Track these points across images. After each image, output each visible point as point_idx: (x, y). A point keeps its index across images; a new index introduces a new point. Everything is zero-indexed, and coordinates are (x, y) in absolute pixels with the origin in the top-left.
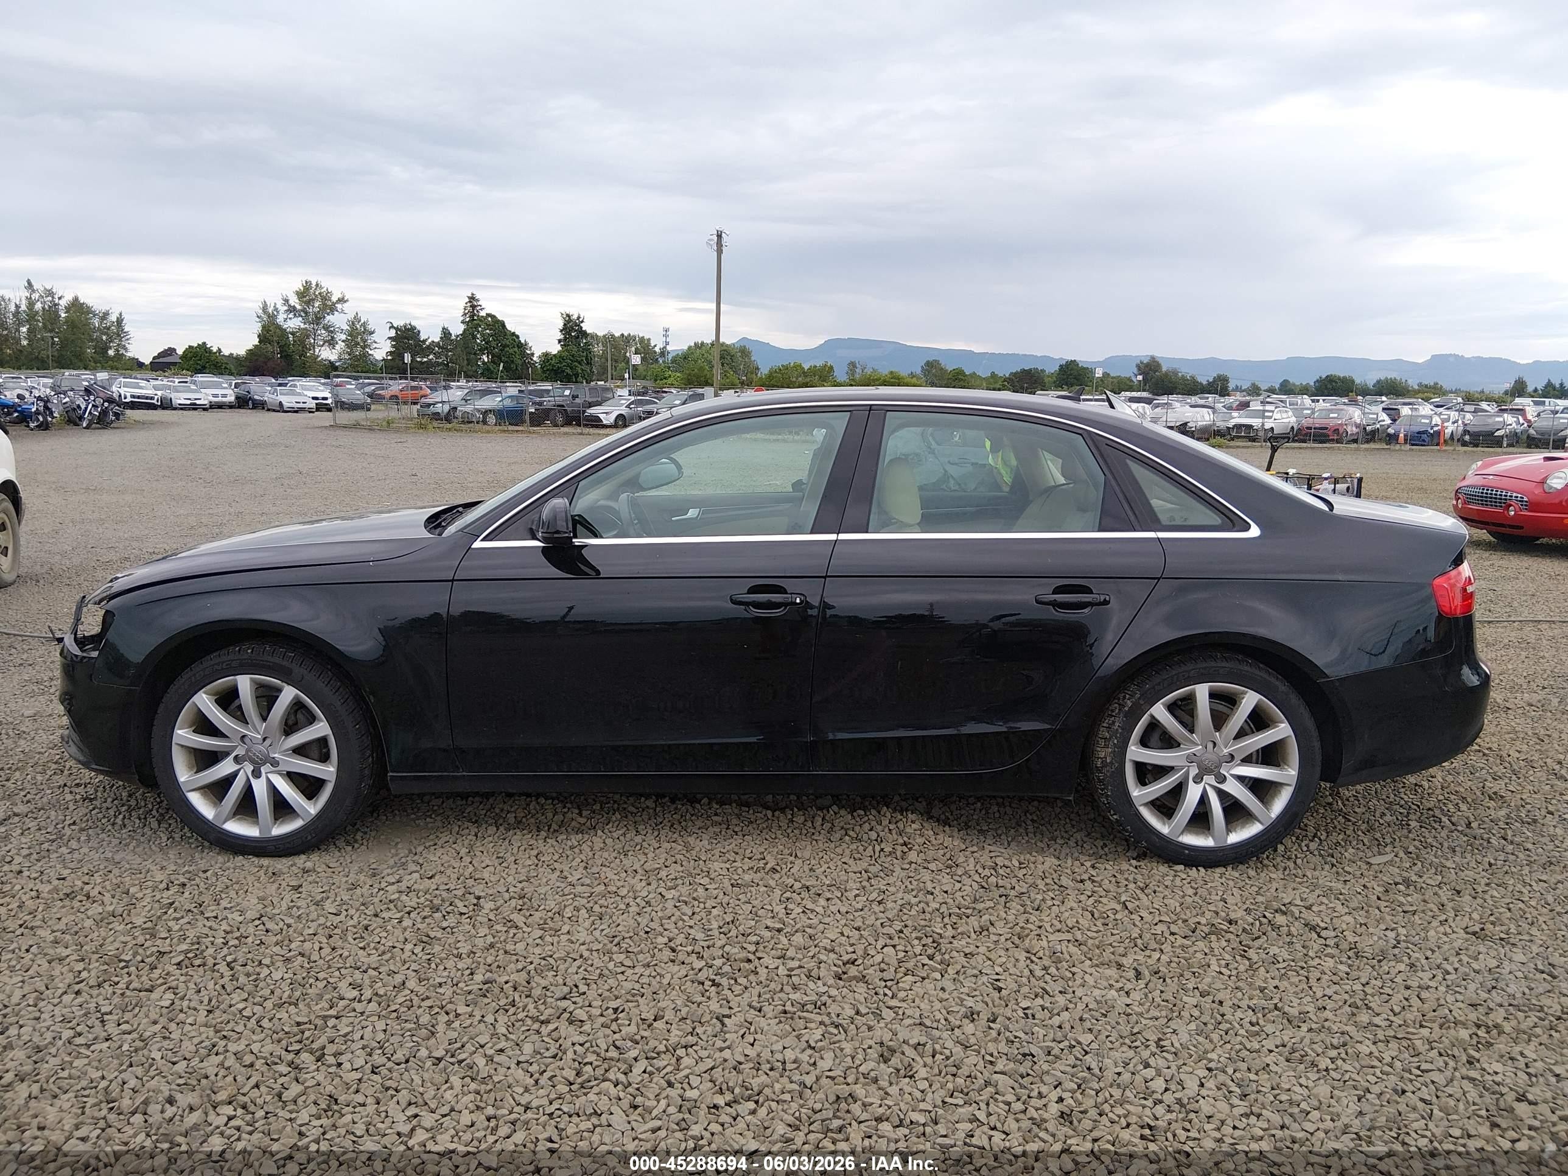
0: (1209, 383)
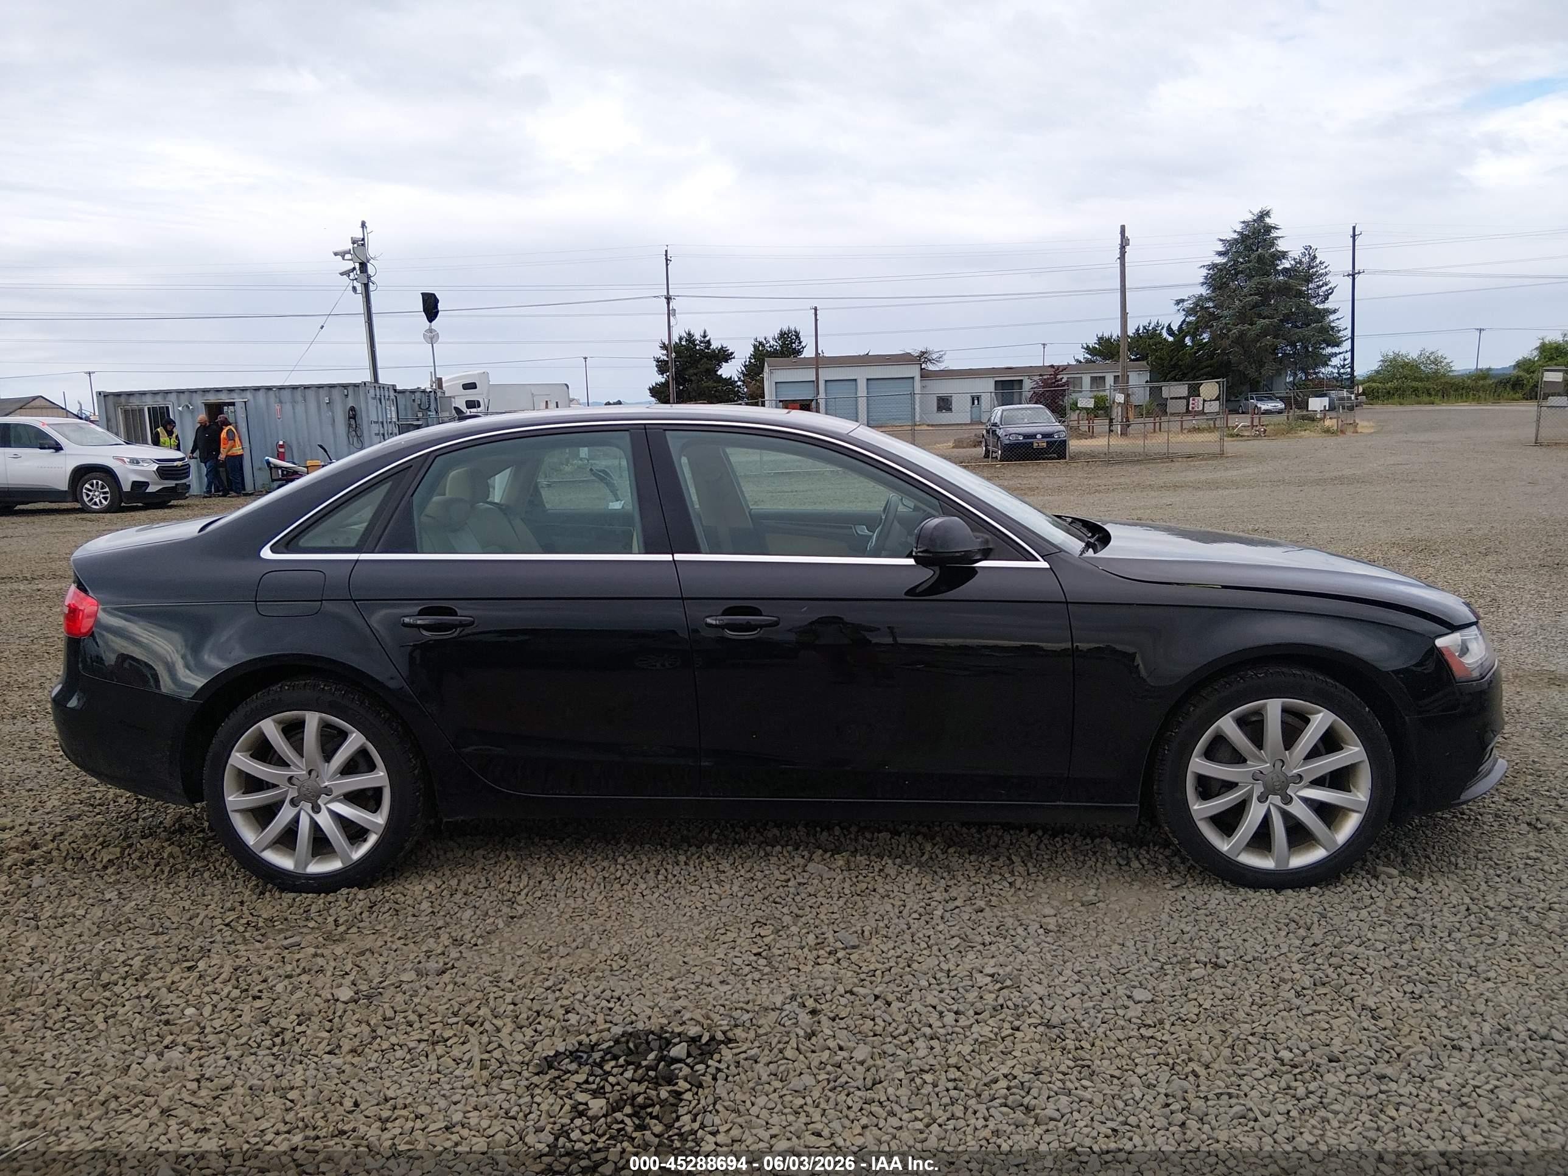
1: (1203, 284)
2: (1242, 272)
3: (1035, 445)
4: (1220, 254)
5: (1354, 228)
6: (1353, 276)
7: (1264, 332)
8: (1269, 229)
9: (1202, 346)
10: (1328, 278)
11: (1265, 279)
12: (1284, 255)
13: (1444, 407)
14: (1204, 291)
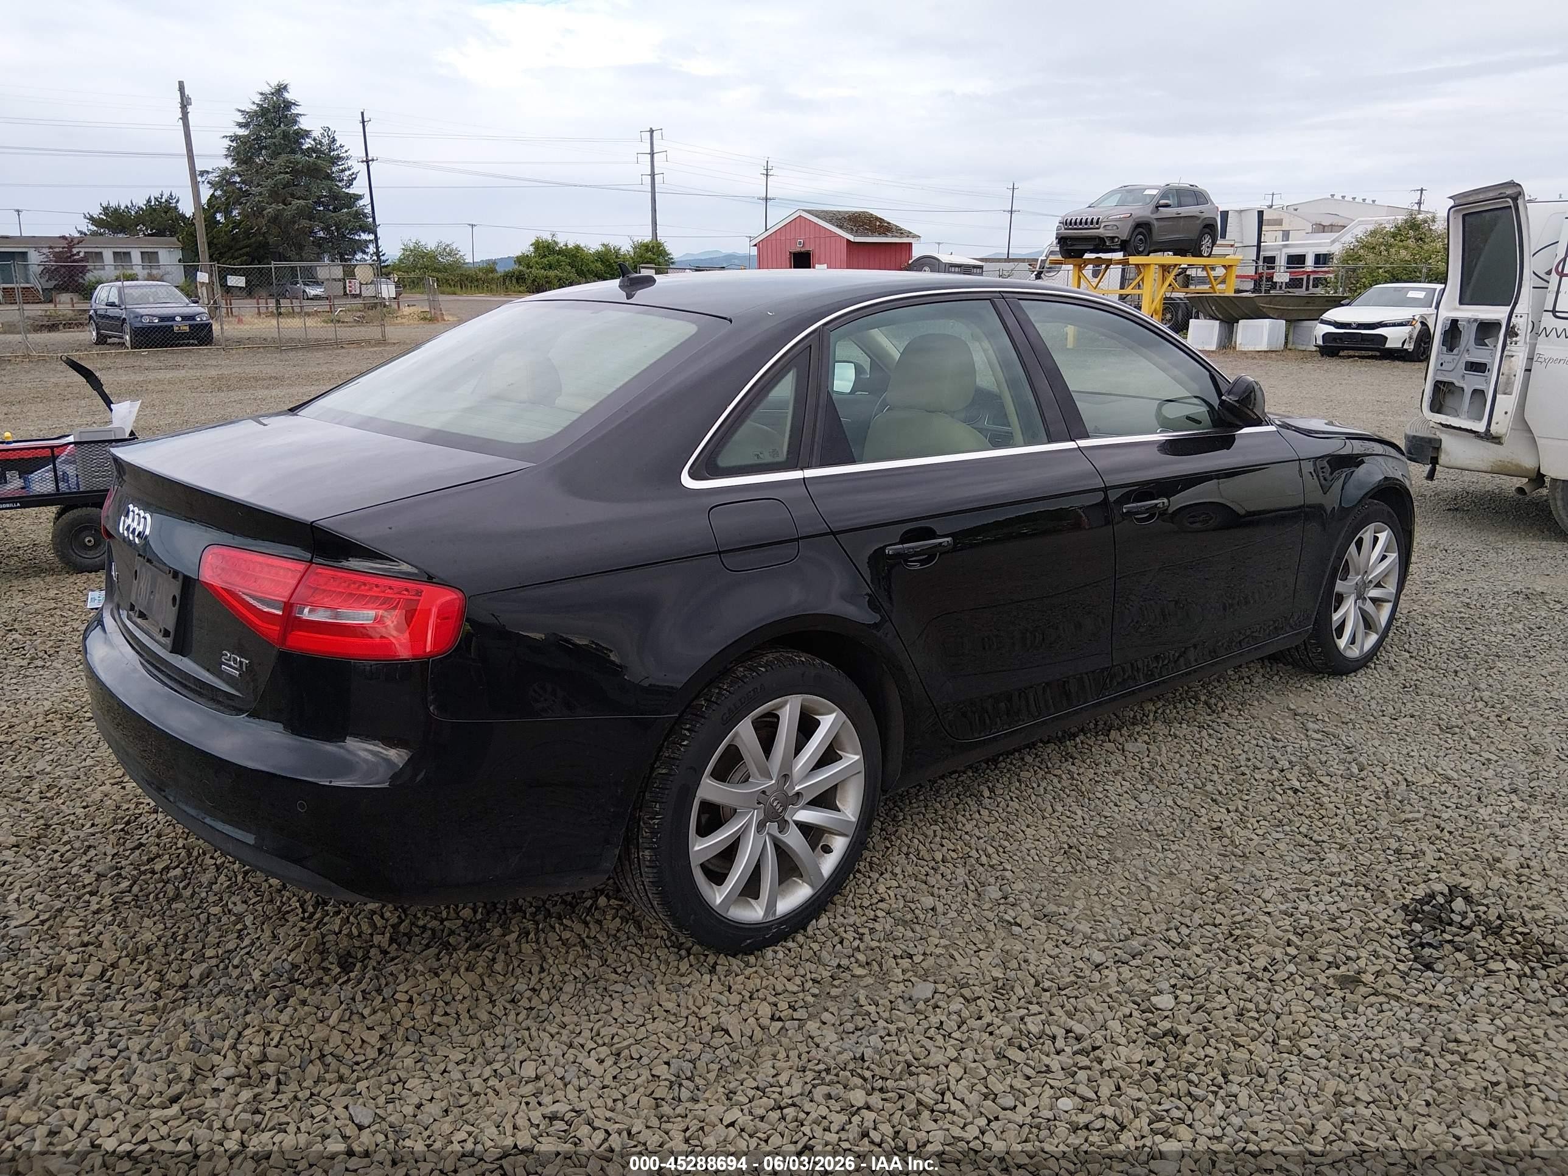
1: (227, 156)
2: (265, 148)
3: (176, 328)
4: (240, 125)
5: (362, 114)
6: (367, 162)
7: (301, 213)
8: (288, 105)
9: (237, 225)
10: (350, 163)
11: (292, 157)
12: (307, 134)
13: (464, 297)
14: (228, 164)
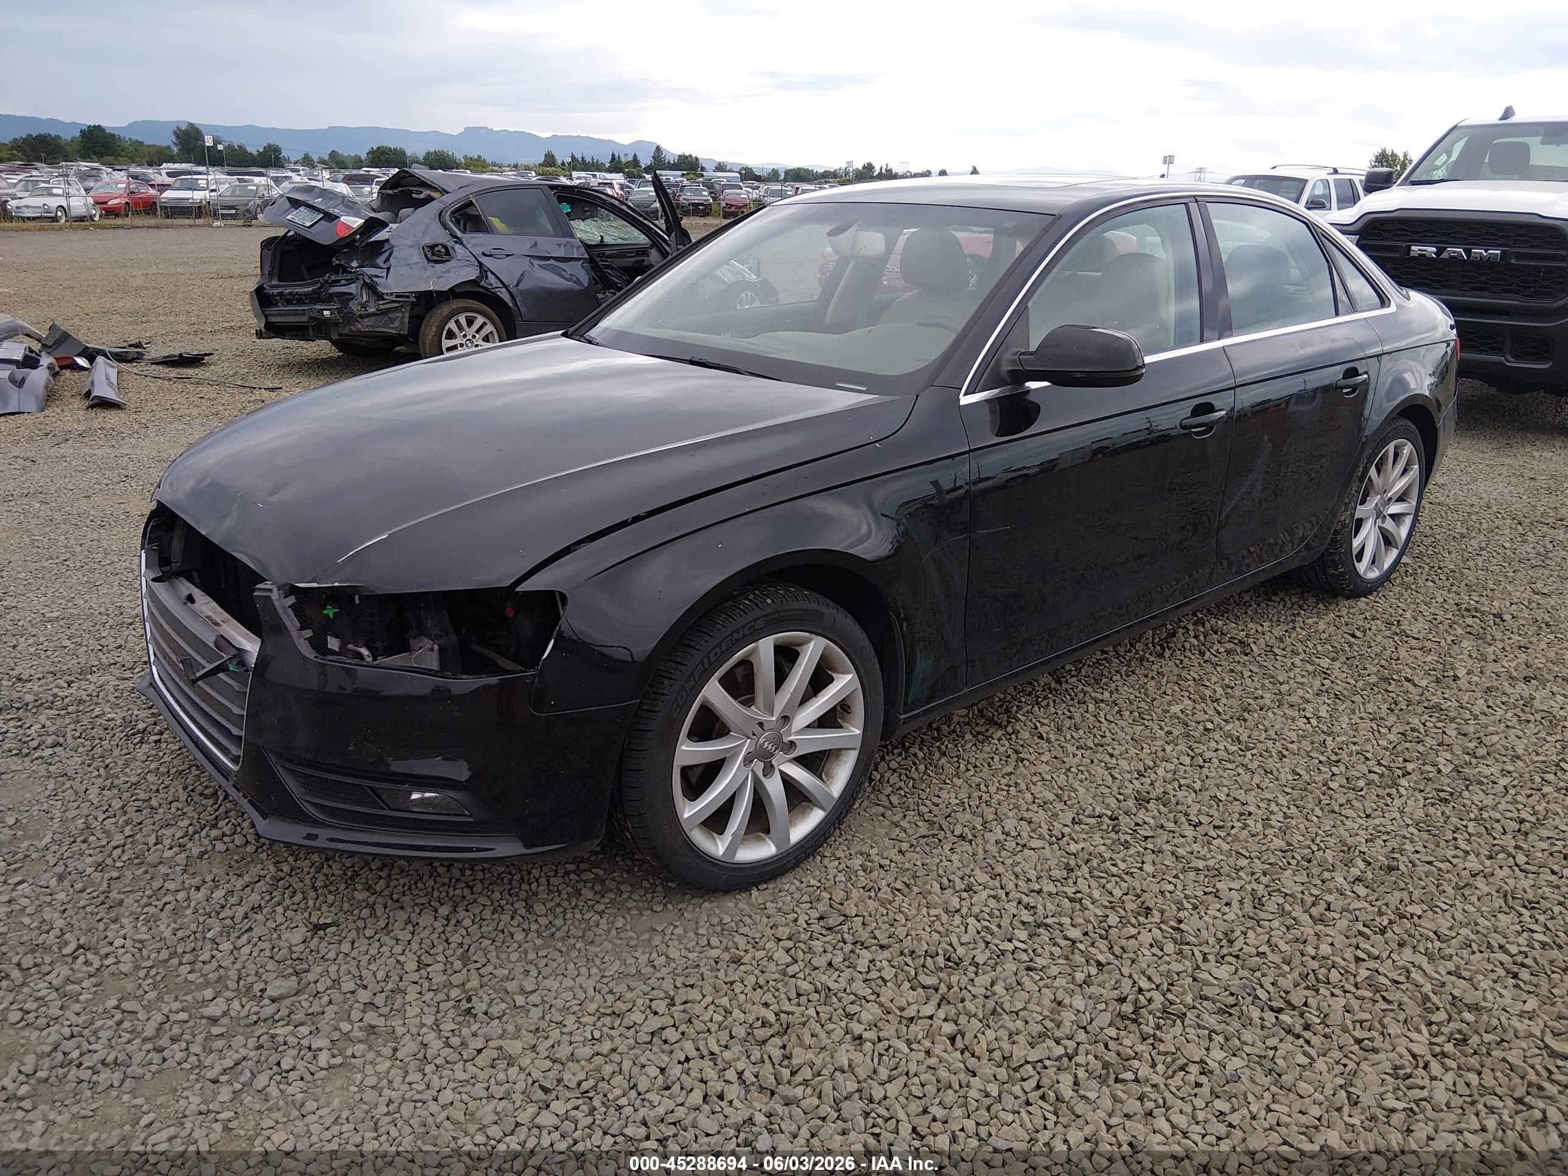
0: (260, 154)
